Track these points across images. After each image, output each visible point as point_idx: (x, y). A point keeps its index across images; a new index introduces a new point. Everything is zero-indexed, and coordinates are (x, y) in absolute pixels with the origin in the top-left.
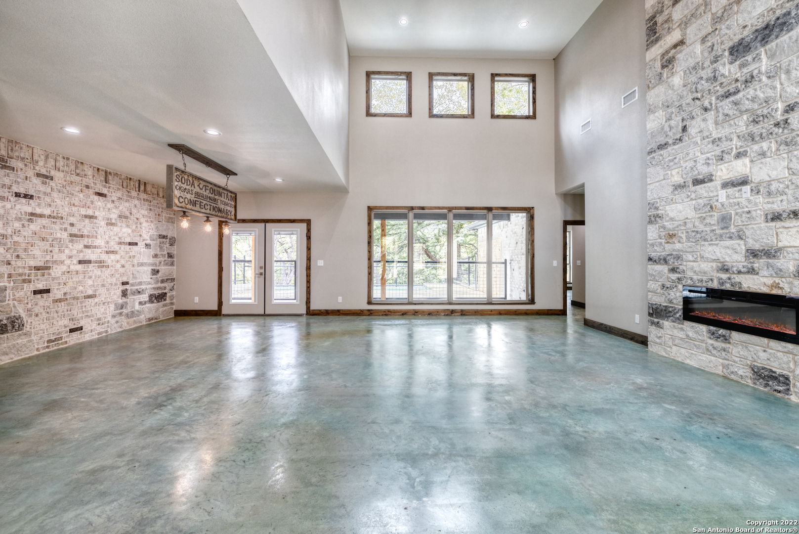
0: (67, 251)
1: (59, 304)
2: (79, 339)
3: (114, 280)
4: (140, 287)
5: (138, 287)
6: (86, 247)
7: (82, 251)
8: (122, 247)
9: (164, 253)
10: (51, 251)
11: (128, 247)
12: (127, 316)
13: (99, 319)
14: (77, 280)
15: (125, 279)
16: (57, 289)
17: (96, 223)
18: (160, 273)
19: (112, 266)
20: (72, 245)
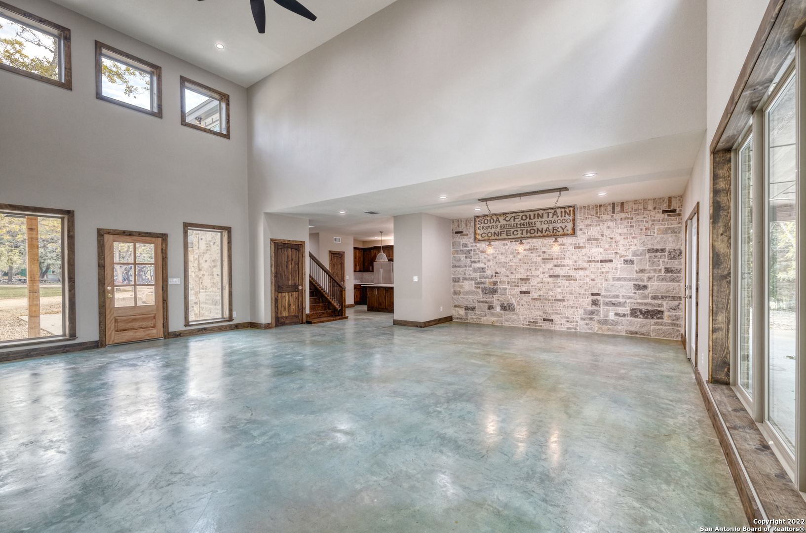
0: (541, 269)
1: (536, 302)
2: (551, 327)
3: (582, 291)
4: (616, 300)
5: (613, 300)
6: (555, 266)
7: (552, 269)
8: (593, 264)
9: (660, 268)
10: (530, 270)
11: (600, 264)
12: (599, 322)
13: (567, 318)
14: (549, 288)
15: (595, 291)
16: (535, 292)
17: (563, 249)
18: (649, 290)
19: (580, 280)
20: (545, 265)
